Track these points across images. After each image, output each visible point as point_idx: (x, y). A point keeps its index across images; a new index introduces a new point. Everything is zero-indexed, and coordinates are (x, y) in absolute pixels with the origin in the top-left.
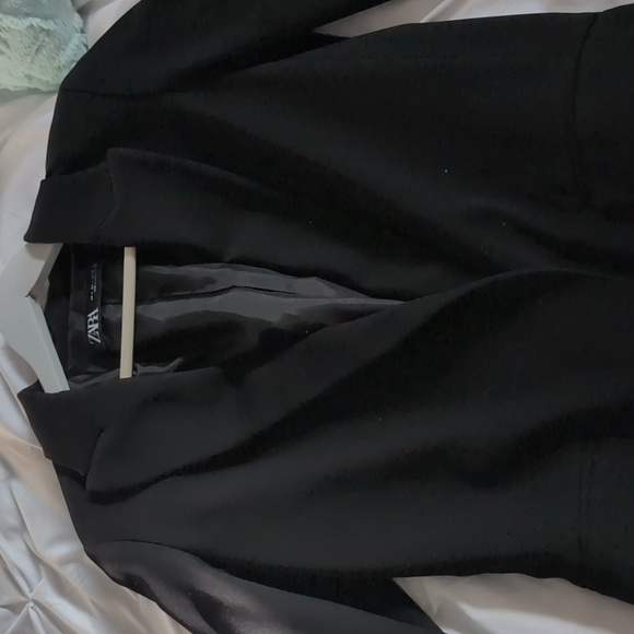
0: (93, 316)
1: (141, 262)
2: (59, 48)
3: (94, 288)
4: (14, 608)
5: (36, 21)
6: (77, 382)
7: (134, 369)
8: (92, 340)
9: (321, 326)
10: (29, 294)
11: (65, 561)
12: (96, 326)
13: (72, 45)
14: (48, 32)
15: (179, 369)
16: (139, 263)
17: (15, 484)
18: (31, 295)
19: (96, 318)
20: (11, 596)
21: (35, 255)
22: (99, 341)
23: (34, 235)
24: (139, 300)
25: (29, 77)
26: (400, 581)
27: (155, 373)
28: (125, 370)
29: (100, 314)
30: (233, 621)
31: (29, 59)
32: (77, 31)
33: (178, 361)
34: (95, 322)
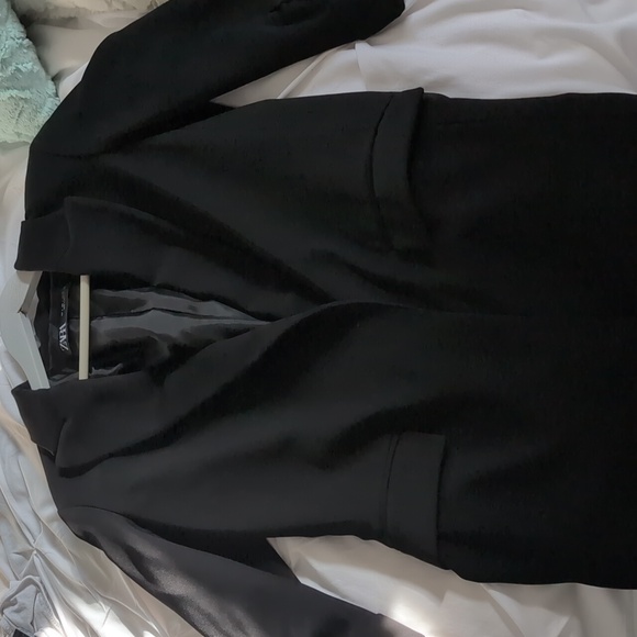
0: (63, 329)
1: (93, 286)
2: (36, 111)
3: (63, 306)
4: (26, 555)
5: (14, 93)
6: (54, 380)
7: (90, 371)
8: (63, 348)
9: (209, 342)
10: (20, 310)
11: (51, 520)
12: (65, 337)
13: (46, 109)
14: (25, 100)
15: (121, 372)
16: (91, 288)
17: (21, 458)
18: (22, 311)
19: (65, 330)
20: (23, 546)
21: (23, 280)
22: (67, 349)
23: (21, 265)
25: (19, 135)
26: (270, 540)
27: (103, 376)
28: (83, 374)
29: (68, 328)
30: (152, 569)
31: (14, 121)
32: (50, 96)
34: (64, 333)
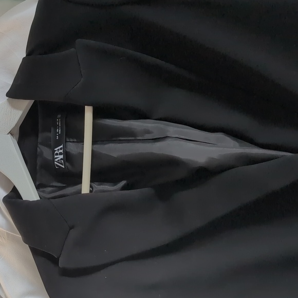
0: (59, 150)
3: (59, 131)
7: (91, 186)
8: (57, 166)
10: (10, 132)
12: (62, 157)
15: (124, 188)
19: (62, 151)
22: (63, 167)
24: (95, 141)
29: (64, 149)
33: (123, 183)
34: (61, 154)
